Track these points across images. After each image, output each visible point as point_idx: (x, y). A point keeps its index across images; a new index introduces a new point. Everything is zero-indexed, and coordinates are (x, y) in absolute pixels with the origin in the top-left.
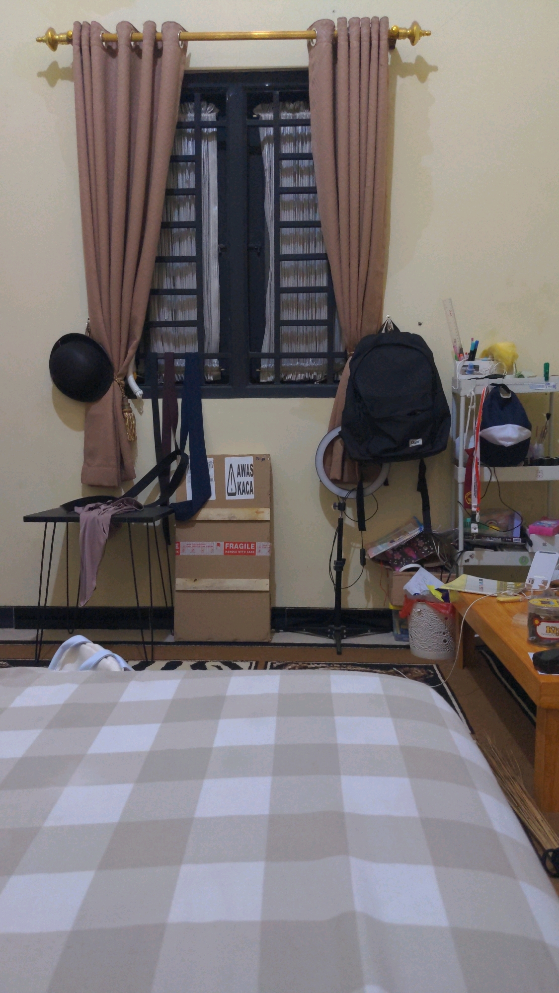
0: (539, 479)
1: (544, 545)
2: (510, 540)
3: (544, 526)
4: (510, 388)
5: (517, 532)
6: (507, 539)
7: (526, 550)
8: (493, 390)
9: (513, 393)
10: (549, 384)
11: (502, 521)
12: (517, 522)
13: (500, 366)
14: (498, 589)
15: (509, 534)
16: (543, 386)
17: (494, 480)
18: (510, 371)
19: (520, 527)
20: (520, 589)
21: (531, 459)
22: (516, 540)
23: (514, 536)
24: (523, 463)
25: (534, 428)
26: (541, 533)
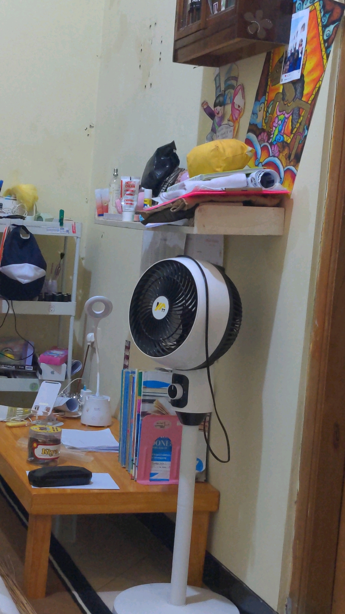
0: (51, 313)
1: (52, 373)
2: (23, 367)
3: (53, 356)
4: (29, 229)
5: (29, 361)
6: (20, 367)
7: (37, 377)
8: (14, 229)
9: (31, 235)
10: (63, 229)
11: (17, 349)
12: (30, 352)
13: (22, 208)
14: (8, 415)
15: (22, 362)
16: (58, 231)
17: (11, 312)
18: (30, 213)
19: (32, 355)
20: (27, 415)
21: (46, 293)
22: (28, 368)
23: (27, 364)
24: (37, 298)
25: (49, 267)
26: (49, 362)
